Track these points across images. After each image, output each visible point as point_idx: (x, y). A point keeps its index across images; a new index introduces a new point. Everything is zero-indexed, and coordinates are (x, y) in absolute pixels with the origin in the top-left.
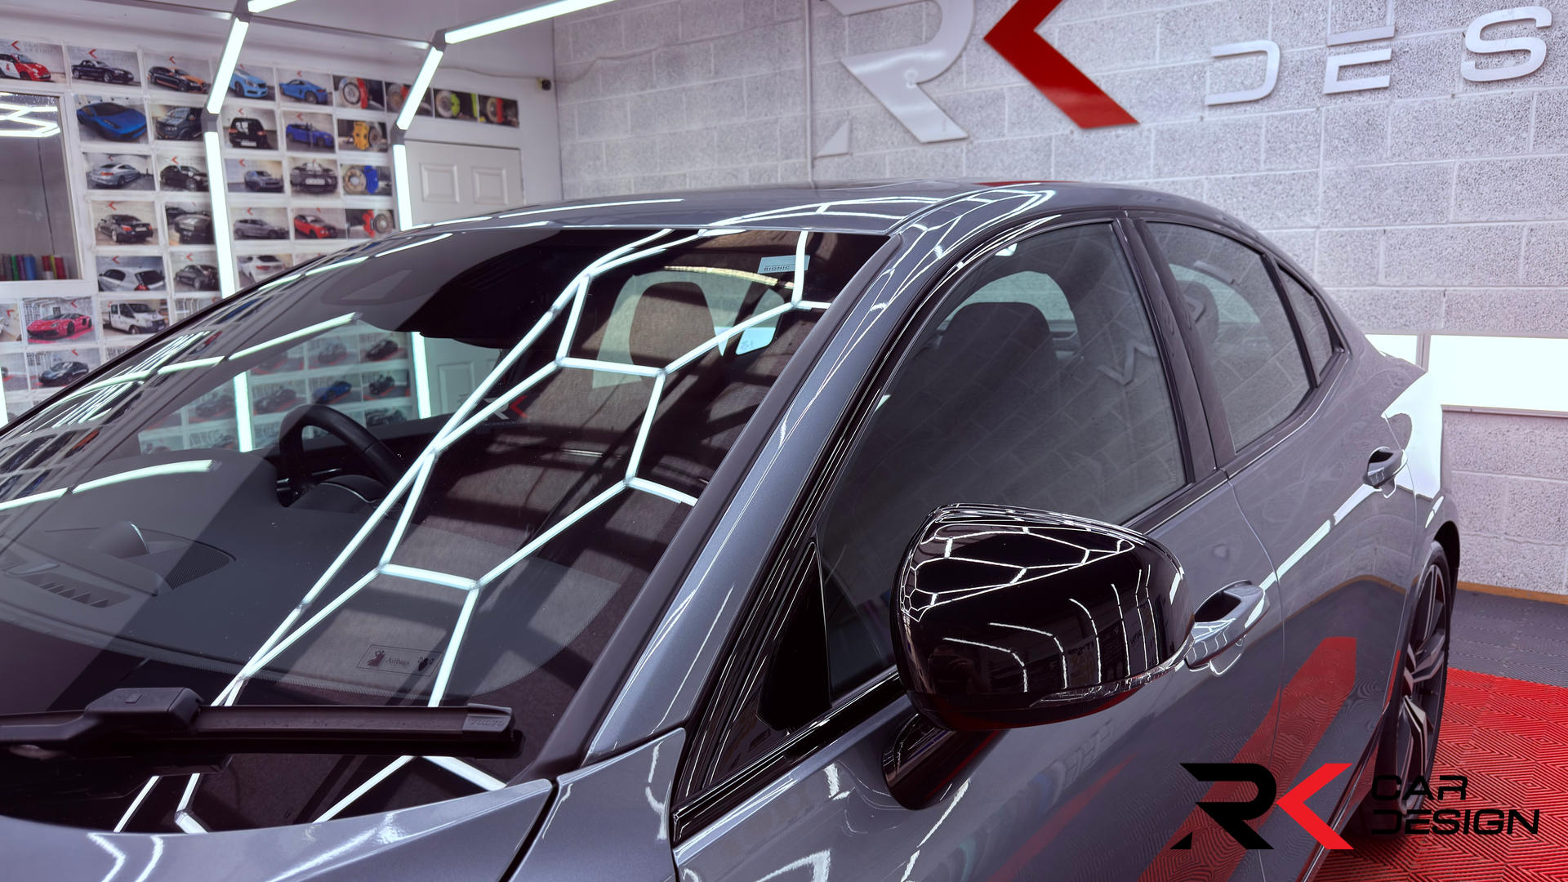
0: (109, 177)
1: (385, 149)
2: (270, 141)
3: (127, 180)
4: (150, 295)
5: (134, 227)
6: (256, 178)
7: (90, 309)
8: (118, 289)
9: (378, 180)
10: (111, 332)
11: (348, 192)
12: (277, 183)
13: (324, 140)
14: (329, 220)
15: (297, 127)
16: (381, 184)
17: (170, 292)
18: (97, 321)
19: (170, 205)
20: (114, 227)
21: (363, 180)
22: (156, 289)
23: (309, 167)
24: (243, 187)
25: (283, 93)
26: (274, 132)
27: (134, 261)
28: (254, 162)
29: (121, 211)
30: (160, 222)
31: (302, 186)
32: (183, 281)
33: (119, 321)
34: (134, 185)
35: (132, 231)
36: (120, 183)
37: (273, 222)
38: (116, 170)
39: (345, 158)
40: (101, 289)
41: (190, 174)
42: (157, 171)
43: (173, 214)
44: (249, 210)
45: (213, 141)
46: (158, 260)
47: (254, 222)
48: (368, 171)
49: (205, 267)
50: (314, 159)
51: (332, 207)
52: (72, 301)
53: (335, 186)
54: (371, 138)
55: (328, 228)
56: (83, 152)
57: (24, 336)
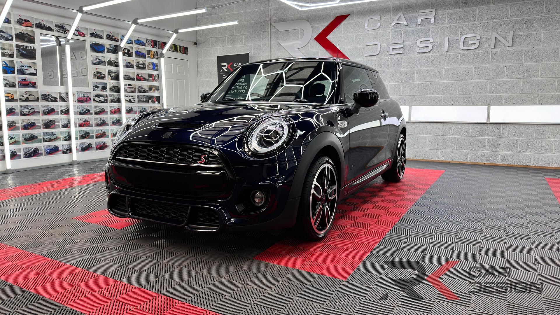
0: (96, 62)
1: (157, 59)
2: (131, 55)
3: (100, 63)
4: (104, 93)
5: (101, 75)
6: (128, 64)
7: (91, 95)
8: (97, 91)
9: (156, 67)
10: (95, 102)
11: (148, 69)
12: (133, 66)
13: (143, 55)
14: (144, 76)
15: (138, 51)
17: (108, 92)
18: (92, 98)
19: (109, 70)
20: (97, 74)
21: (152, 66)
22: (105, 91)
23: (140, 62)
24: (125, 66)
25: (135, 43)
26: (133, 52)
27: (101, 84)
28: (128, 60)
29: (98, 71)
30: (107, 74)
31: (138, 67)
32: (111, 90)
33: (97, 99)
34: (102, 64)
36: (99, 64)
37: (132, 76)
38: (98, 60)
39: (148, 60)
40: (93, 90)
41: (114, 62)
42: (107, 61)
43: (110, 72)
44: (127, 72)
45: (120, 53)
46: (106, 83)
47: (127, 75)
48: (153, 64)
49: (116, 86)
50: (141, 60)
51: (145, 73)
52: (87, 93)
53: (146, 67)
54: (154, 55)
55: (144, 78)
56: (90, 55)
57: (77, 101)
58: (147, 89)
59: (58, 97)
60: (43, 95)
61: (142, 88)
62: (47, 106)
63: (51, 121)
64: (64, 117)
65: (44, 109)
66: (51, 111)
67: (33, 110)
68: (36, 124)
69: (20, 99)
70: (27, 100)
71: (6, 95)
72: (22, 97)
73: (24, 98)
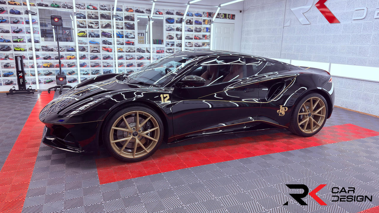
1: (210, 25)
4: (172, 48)
5: (171, 37)
6: (189, 29)
7: (164, 49)
8: (168, 46)
10: (166, 53)
11: (203, 32)
12: (192, 30)
13: (200, 23)
14: (200, 37)
15: (196, 21)
16: (209, 30)
17: (175, 47)
18: (165, 51)
20: (169, 37)
21: (205, 30)
23: (198, 28)
24: (187, 31)
25: (195, 15)
26: (193, 22)
27: (171, 42)
28: (189, 27)
29: (170, 34)
30: (175, 36)
31: (196, 31)
32: (177, 46)
33: (168, 51)
34: (172, 30)
35: (171, 38)
36: (170, 30)
37: (191, 37)
38: (170, 28)
39: (203, 26)
40: (166, 46)
41: (180, 29)
42: (175, 28)
43: (177, 35)
44: (188, 35)
45: (184, 23)
46: (174, 42)
47: (188, 37)
48: (207, 28)
49: (180, 44)
50: (198, 26)
51: (200, 34)
52: (162, 48)
53: (201, 31)
54: (208, 22)
55: (199, 38)
56: (166, 25)
57: (156, 52)
58: (201, 44)
59: (145, 50)
60: (138, 49)
61: (197, 44)
62: (140, 55)
63: (141, 63)
64: (148, 61)
65: (138, 56)
66: (141, 58)
67: (132, 57)
68: (133, 65)
69: (126, 51)
70: (129, 51)
71: (119, 49)
72: (127, 50)
73: (128, 51)
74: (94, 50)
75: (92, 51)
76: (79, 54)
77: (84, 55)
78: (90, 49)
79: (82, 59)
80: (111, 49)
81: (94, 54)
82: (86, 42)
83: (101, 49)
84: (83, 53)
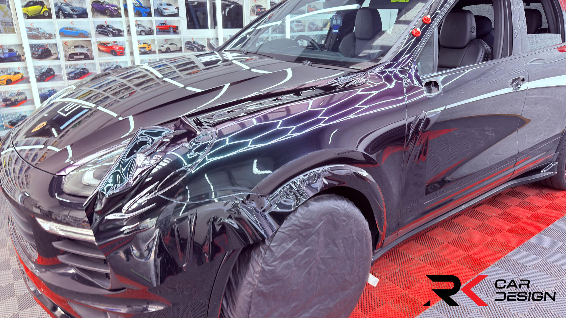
59: (205, 44)
60: (188, 43)
69: (160, 50)
70: (168, 51)
71: (142, 46)
72: (162, 48)
73: (164, 49)
74: (76, 54)
75: (71, 57)
76: (35, 68)
77: (50, 70)
78: (65, 51)
79: (44, 81)
80: (121, 48)
81: (77, 65)
82: (49, 32)
83: (95, 49)
84: (46, 63)
